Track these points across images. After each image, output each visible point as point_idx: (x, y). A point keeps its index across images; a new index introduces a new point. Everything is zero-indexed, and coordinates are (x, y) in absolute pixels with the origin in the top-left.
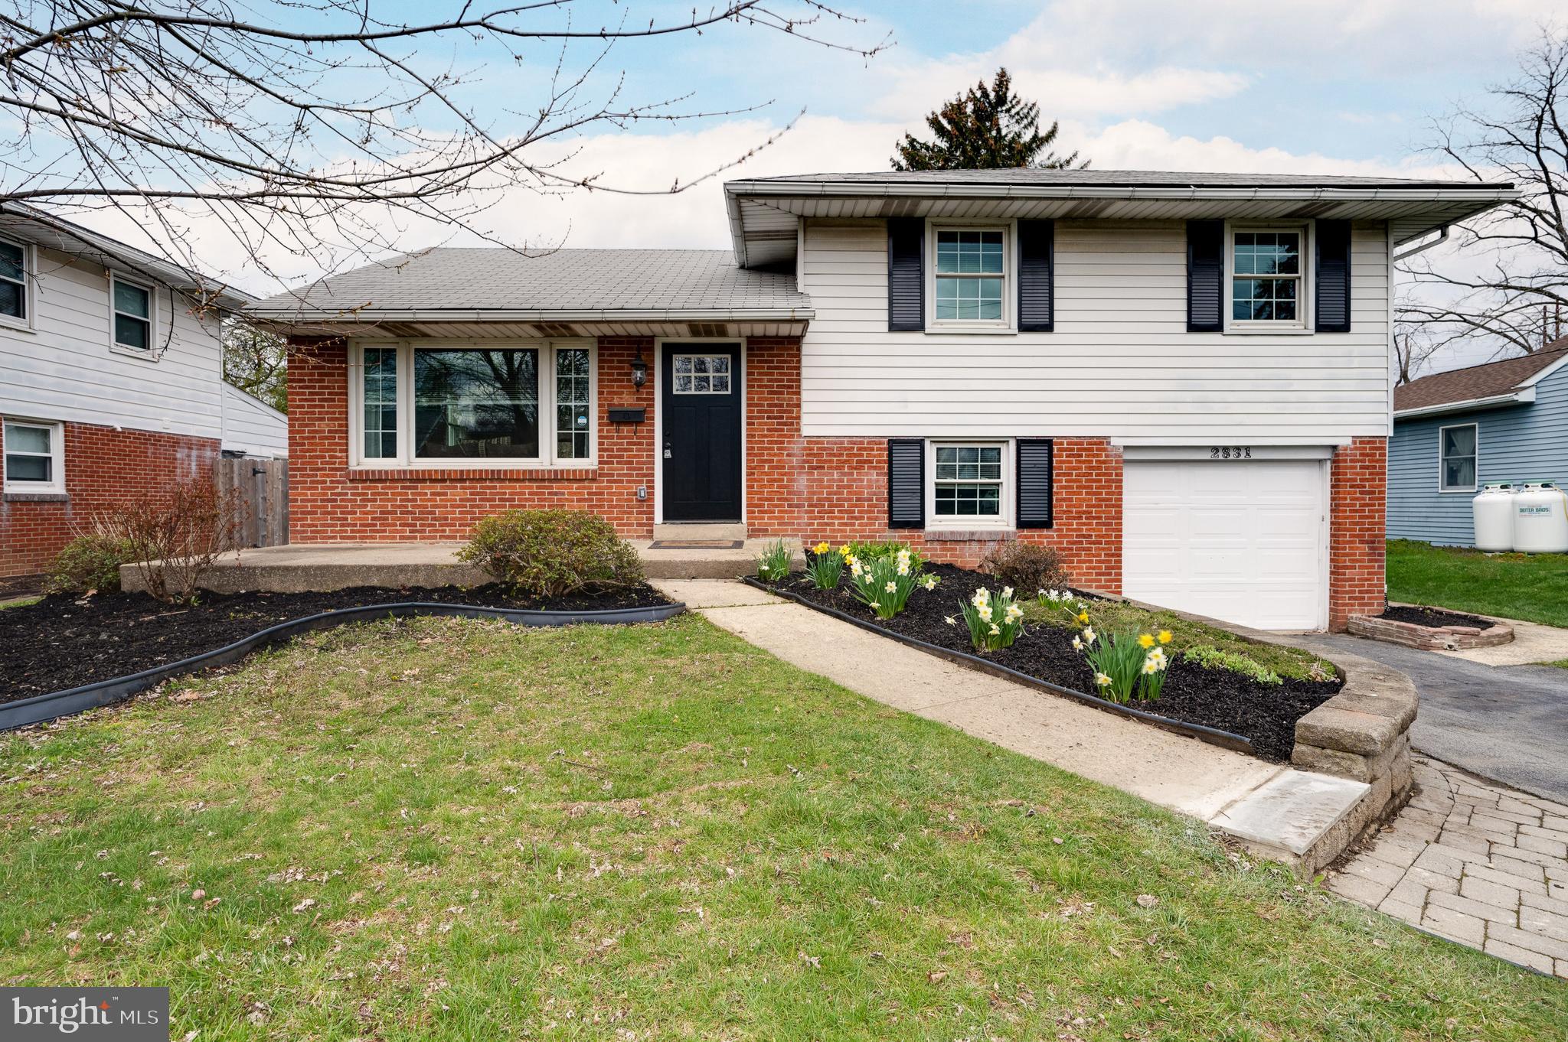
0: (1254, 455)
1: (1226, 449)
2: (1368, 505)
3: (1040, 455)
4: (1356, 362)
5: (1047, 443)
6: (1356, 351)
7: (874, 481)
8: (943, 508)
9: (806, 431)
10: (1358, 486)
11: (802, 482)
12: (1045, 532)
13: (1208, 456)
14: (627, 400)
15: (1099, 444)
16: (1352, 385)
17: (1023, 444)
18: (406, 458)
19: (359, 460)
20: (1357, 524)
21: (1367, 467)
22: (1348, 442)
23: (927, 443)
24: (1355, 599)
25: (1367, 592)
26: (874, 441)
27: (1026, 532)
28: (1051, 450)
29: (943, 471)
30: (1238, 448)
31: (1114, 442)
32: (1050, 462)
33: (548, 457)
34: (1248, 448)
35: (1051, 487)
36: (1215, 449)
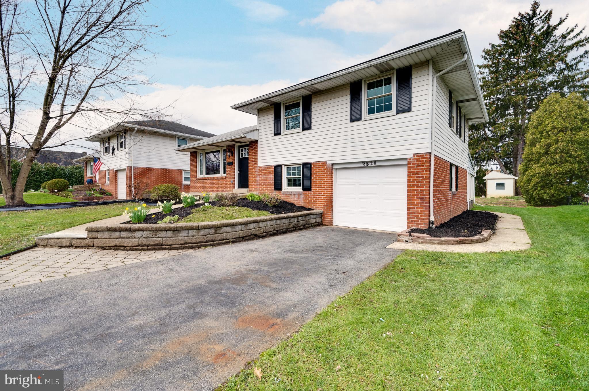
0: (378, 164)
1: (367, 162)
2: (420, 182)
3: (307, 168)
4: (415, 123)
5: (310, 164)
6: (415, 118)
7: (272, 177)
8: (289, 185)
9: (259, 165)
10: (415, 174)
11: (258, 178)
12: (310, 192)
13: (361, 165)
14: (230, 160)
15: (324, 163)
16: (413, 133)
17: (304, 164)
18: (204, 176)
19: (199, 176)
20: (415, 190)
21: (420, 166)
22: (411, 156)
23: (283, 166)
24: (415, 221)
25: (420, 219)
26: (271, 166)
27: (305, 192)
28: (311, 166)
29: (288, 174)
30: (371, 162)
31: (328, 162)
32: (311, 170)
33: (221, 174)
34: (375, 161)
35: (311, 178)
36: (363, 162)
